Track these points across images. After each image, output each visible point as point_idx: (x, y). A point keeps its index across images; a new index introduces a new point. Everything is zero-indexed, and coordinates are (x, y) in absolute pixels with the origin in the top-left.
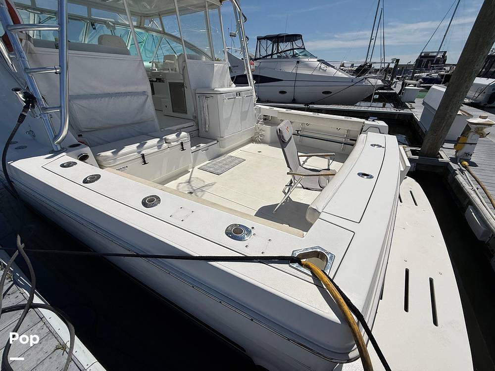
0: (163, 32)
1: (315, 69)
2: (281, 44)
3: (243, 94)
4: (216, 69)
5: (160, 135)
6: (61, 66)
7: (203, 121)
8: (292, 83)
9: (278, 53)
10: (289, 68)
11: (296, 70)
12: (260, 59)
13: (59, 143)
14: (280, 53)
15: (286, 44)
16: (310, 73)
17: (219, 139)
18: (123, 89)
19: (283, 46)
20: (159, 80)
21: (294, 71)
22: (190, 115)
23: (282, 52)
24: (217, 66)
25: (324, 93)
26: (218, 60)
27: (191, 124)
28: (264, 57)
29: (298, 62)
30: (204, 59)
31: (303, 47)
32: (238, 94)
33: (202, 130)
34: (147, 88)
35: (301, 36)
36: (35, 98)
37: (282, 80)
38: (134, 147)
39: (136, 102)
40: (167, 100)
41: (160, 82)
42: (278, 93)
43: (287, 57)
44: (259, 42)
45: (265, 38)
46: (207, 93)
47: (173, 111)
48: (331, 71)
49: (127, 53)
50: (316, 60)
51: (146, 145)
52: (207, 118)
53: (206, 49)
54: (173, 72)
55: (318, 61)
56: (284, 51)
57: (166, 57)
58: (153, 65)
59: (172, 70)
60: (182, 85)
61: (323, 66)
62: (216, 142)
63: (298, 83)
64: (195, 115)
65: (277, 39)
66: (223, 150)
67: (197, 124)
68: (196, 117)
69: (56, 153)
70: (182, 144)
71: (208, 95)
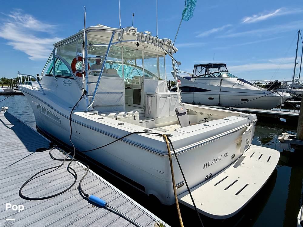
0: (136, 66)
1: (235, 84)
2: (210, 69)
3: (172, 96)
4: (159, 83)
5: (126, 111)
6: (98, 82)
7: (148, 108)
8: (218, 93)
9: (208, 74)
10: (216, 83)
11: (221, 84)
12: (196, 77)
13: (89, 108)
14: (209, 74)
15: (215, 69)
16: (231, 87)
17: (155, 118)
18: (113, 91)
19: (212, 70)
20: (129, 88)
21: (219, 85)
22: (141, 106)
23: (210, 74)
24: (160, 82)
25: (243, 100)
26: (161, 79)
27: (142, 109)
28: (199, 77)
29: (222, 80)
30: (154, 78)
31: (226, 71)
32: (169, 96)
33: (147, 113)
34: (124, 91)
35: (225, 64)
36: (86, 92)
37: (211, 91)
38: (114, 114)
39: (118, 96)
40: (131, 98)
41: (129, 89)
42: (208, 99)
43: (214, 77)
44: (195, 68)
45: (199, 66)
46: (152, 94)
47: (133, 103)
48: (247, 86)
49: (118, 76)
50: (236, 79)
51: (119, 114)
52: (150, 107)
53: (156, 74)
54: (137, 84)
55: (238, 79)
56: (212, 73)
57: (135, 77)
58: (127, 81)
59: (136, 83)
60: (140, 90)
61: (241, 83)
62: (153, 120)
63: (222, 93)
64: (144, 105)
65: (208, 66)
66: (157, 125)
67: (145, 110)
68: (144, 106)
69: (87, 111)
70: (135, 116)
71: (152, 96)
